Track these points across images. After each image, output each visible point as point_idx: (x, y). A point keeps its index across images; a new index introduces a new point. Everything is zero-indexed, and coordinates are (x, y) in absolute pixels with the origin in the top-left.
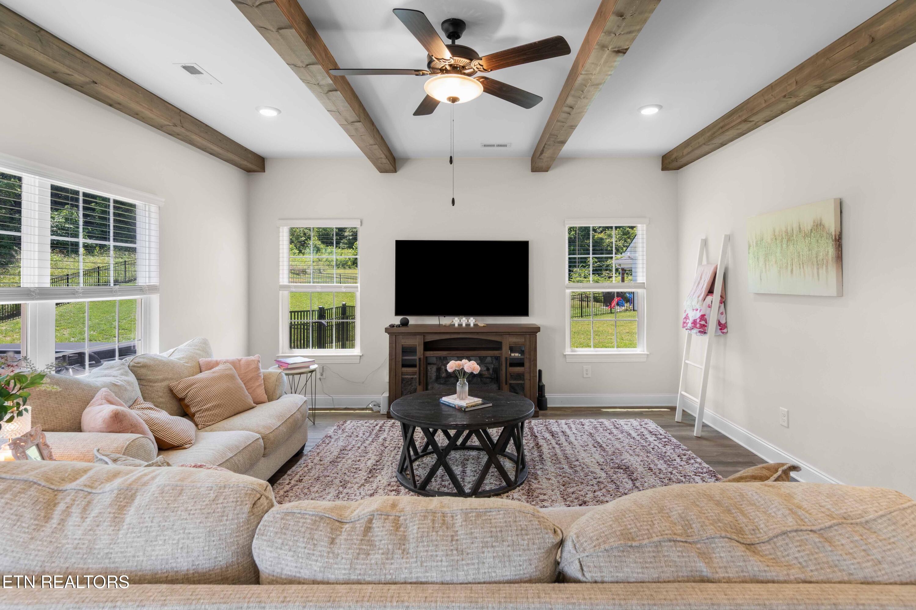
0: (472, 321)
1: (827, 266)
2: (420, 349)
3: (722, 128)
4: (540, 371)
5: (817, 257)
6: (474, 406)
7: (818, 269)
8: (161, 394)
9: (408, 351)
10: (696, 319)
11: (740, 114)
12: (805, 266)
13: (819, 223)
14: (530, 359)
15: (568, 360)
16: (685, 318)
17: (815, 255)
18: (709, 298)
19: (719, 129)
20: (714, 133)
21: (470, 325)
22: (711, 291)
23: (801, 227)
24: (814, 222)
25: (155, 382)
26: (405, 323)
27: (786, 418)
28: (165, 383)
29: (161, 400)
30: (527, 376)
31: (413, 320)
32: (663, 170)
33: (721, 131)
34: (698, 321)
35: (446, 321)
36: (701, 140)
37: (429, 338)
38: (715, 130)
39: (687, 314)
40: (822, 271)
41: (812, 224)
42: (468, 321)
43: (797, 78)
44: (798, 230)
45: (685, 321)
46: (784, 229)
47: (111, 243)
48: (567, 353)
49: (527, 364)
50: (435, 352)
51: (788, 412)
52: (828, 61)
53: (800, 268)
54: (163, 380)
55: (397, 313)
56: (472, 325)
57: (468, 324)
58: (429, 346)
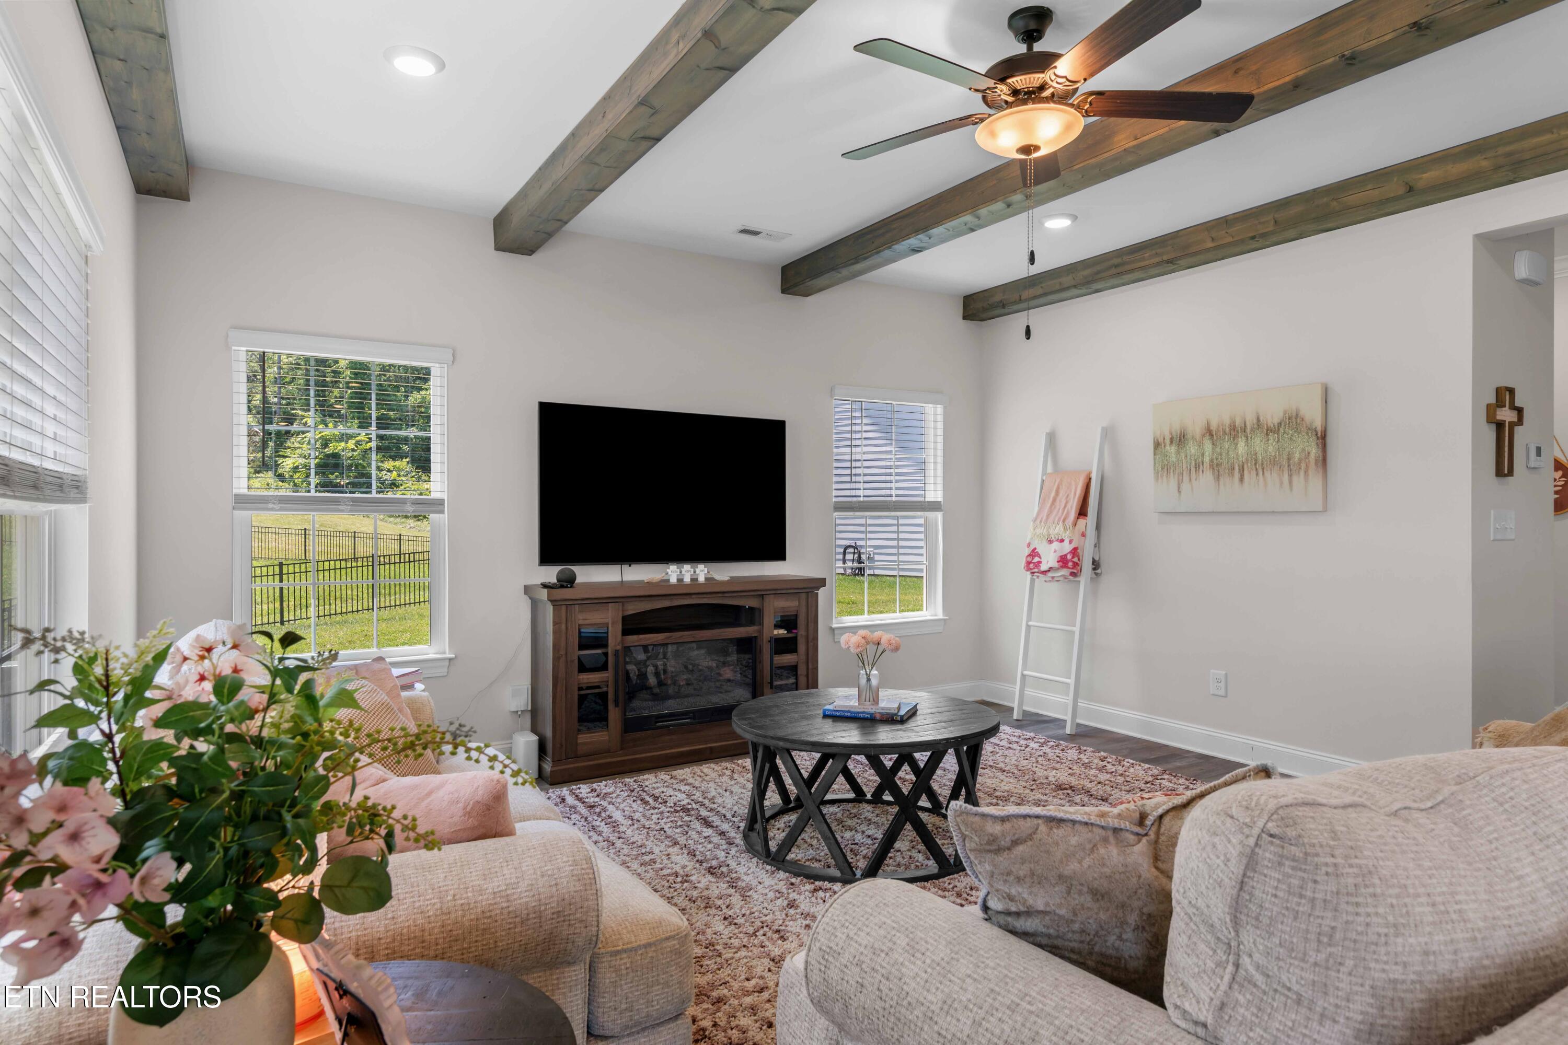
0: (702, 572)
1: (1306, 473)
2: (615, 633)
3: (1116, 266)
5: (1289, 459)
7: (1290, 476)
9: (590, 638)
10: (1066, 555)
11: (1159, 251)
12: (1267, 474)
13: (1294, 414)
14: (807, 637)
15: (837, 638)
16: (1029, 555)
17: (1285, 457)
18: (1082, 522)
19: (1110, 268)
20: (1098, 273)
21: (697, 579)
22: (1082, 512)
23: (1261, 418)
24: (1285, 412)
27: (1222, 685)
30: (802, 670)
32: (965, 318)
33: (1113, 271)
34: (1069, 557)
35: (634, 573)
36: (1067, 280)
37: (633, 608)
38: (1098, 268)
39: (1035, 549)
40: (1298, 480)
41: (1281, 414)
42: (695, 572)
43: (1276, 216)
44: (1255, 421)
45: (1029, 559)
46: (1227, 422)
48: (834, 626)
49: (802, 647)
50: (641, 636)
51: (1226, 675)
52: (1335, 203)
53: (1257, 474)
55: (544, 562)
56: (701, 579)
57: (695, 577)
58: (632, 625)
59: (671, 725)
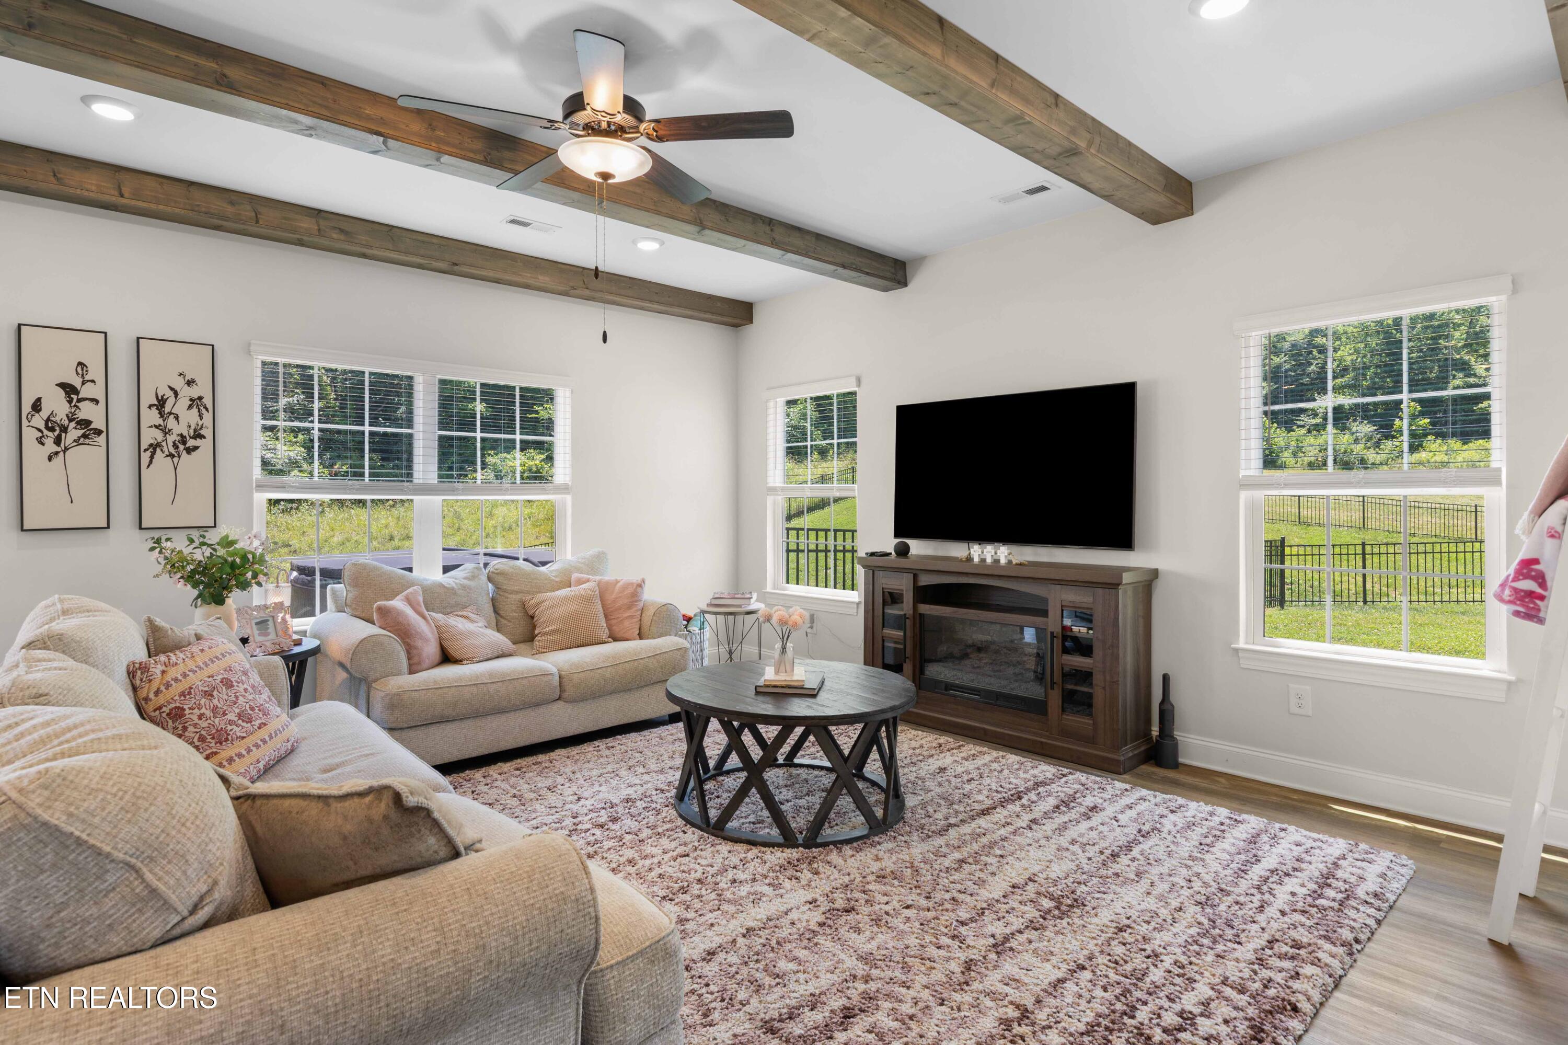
0: (1002, 554)
2: (908, 598)
4: (1166, 678)
6: (783, 687)
8: (514, 608)
9: (893, 598)
15: (1244, 663)
21: (997, 560)
25: (512, 593)
26: (903, 551)
28: (519, 597)
29: (514, 614)
30: (1097, 679)
31: (917, 547)
35: (956, 550)
37: (925, 580)
42: (996, 553)
47: (518, 437)
48: (1242, 644)
49: (1098, 651)
50: (932, 607)
54: (517, 593)
55: (896, 535)
56: (1003, 561)
57: (995, 557)
58: (925, 594)
59: (958, 696)
